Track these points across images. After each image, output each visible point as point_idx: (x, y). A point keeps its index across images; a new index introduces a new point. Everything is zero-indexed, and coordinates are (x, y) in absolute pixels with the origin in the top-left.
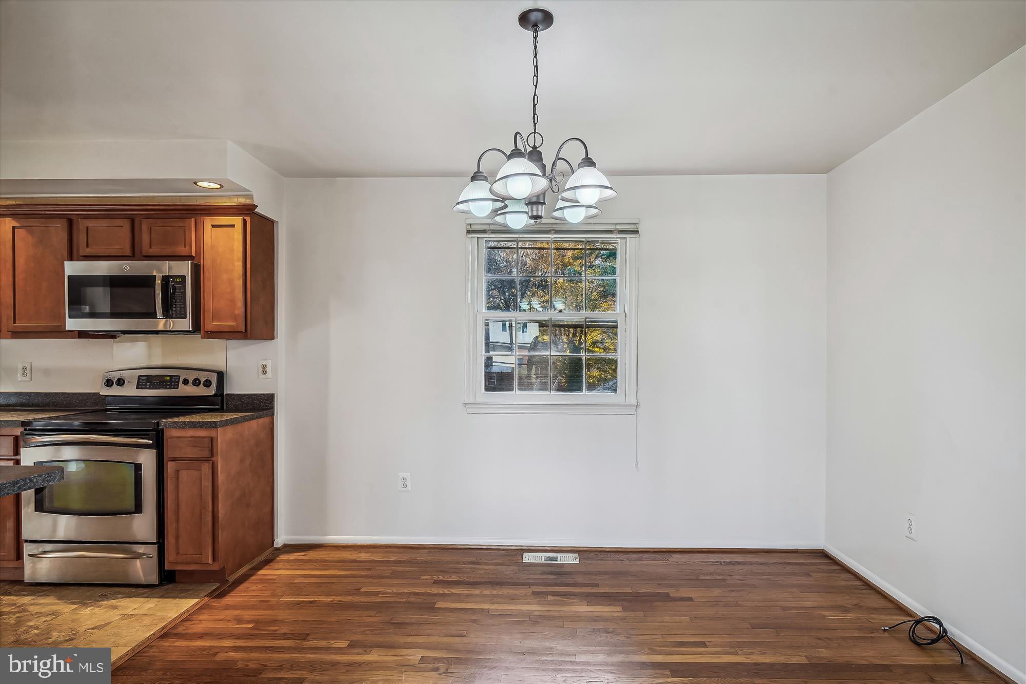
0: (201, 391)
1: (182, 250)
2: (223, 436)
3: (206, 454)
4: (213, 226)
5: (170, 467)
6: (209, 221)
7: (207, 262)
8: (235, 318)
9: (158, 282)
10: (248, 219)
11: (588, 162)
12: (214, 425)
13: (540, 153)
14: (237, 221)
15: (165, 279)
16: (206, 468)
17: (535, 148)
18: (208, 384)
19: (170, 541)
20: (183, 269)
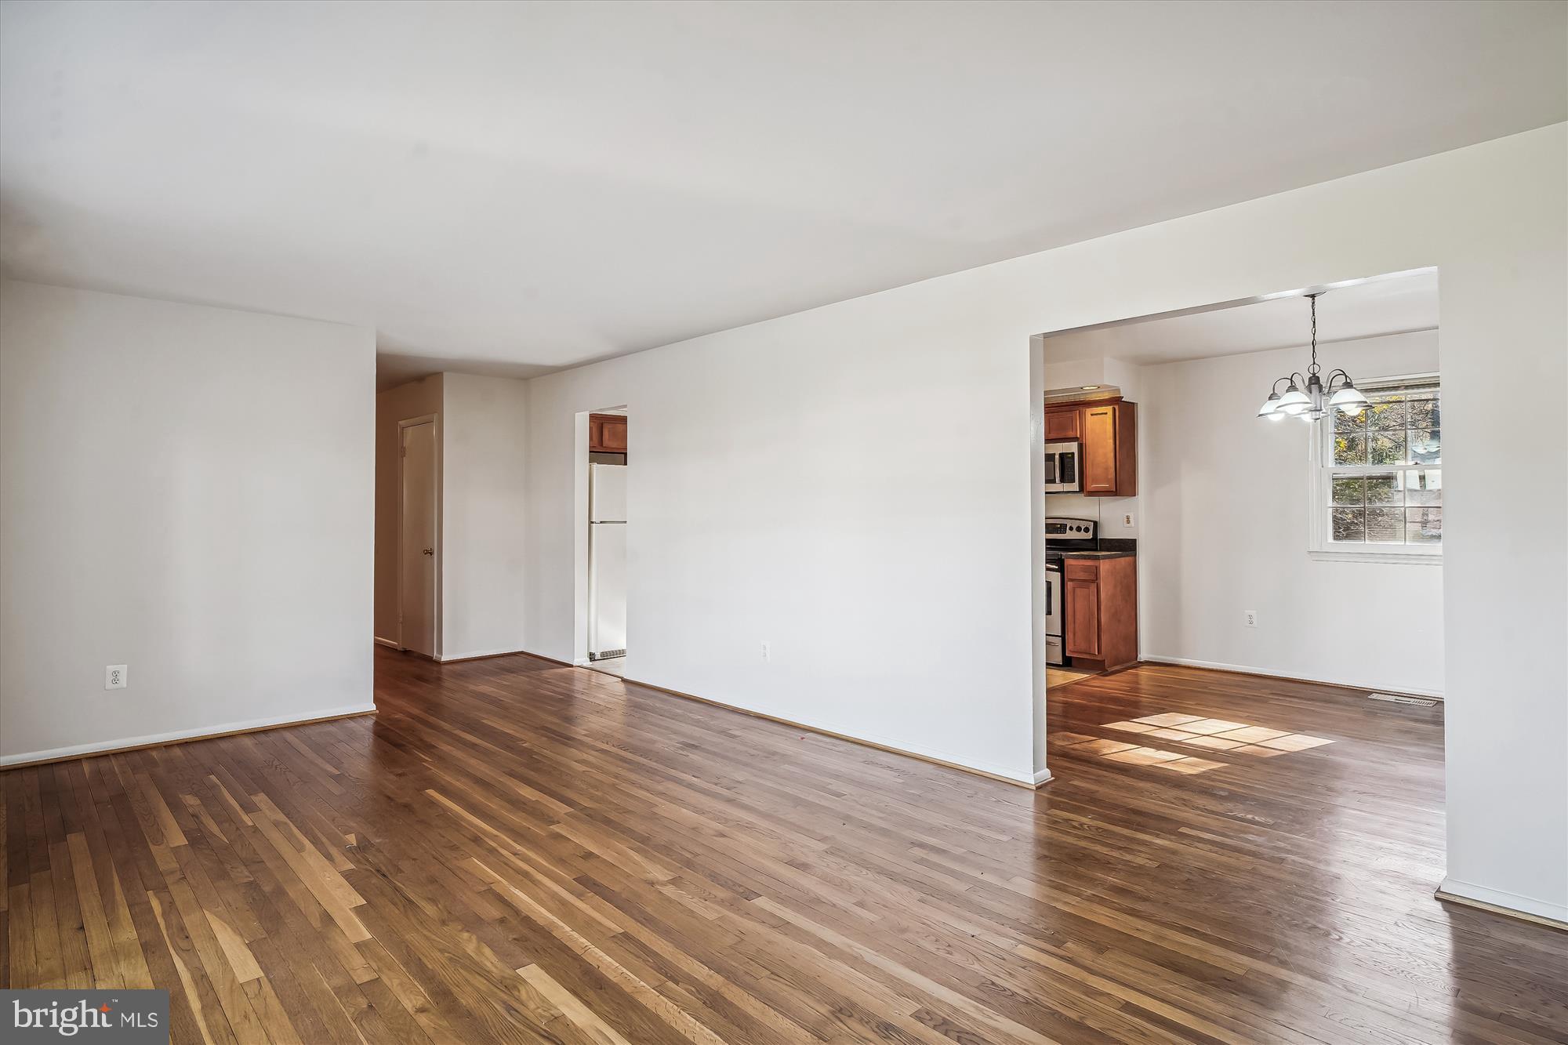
0: (1082, 535)
1: (1071, 434)
2: (1105, 566)
3: (1093, 578)
4: (1092, 415)
5: (1069, 585)
6: (1089, 411)
7: (1089, 440)
8: (1107, 481)
9: (1057, 457)
10: (1117, 407)
11: (1348, 385)
12: (1097, 558)
13: (1318, 378)
14: (1109, 409)
15: (1062, 455)
16: (1093, 587)
17: (1314, 374)
18: (1087, 530)
19: (1069, 636)
20: (1073, 447)
